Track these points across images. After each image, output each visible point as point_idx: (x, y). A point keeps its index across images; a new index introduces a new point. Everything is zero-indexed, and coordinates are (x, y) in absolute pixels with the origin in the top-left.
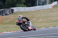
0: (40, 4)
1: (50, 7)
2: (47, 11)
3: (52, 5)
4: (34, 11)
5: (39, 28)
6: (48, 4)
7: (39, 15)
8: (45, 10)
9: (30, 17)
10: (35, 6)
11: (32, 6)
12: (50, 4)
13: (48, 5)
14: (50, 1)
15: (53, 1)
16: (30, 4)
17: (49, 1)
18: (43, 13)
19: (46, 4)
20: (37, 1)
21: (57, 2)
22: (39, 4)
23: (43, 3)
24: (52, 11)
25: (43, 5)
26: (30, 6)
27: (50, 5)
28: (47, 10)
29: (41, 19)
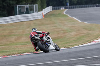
0: (22, 11)
1: (41, 17)
2: (34, 24)
3: (43, 14)
4: (12, 25)
5: (21, 53)
6: (36, 11)
7: (21, 31)
8: (32, 23)
9: (5, 34)
10: (14, 15)
11: (9, 16)
13: (36, 14)
14: (40, 7)
15: (46, 6)
16: (6, 13)
17: (38, 7)
18: (29, 28)
19: (32, 12)
20: (16, 6)
21: (52, 7)
22: (20, 11)
23: (27, 9)
24: (43, 24)
25: (28, 13)
26: (5, 16)
27: (40, 13)
28: (35, 22)
29: (25, 38)
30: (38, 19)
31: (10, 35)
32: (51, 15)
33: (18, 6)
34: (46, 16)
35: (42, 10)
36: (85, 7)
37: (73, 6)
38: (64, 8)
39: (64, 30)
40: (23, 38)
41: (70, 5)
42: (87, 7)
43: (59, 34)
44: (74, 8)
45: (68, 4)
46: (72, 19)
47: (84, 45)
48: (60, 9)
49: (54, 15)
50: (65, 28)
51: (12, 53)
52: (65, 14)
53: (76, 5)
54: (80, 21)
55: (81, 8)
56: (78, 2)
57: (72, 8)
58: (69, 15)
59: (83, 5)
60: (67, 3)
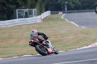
0: (21, 15)
1: (39, 21)
2: (33, 27)
3: (41, 18)
4: (11, 28)
5: (20, 55)
6: (35, 15)
7: (20, 34)
9: (5, 37)
10: (14, 19)
11: (9, 19)
12: (38, 15)
14: (39, 11)
15: (44, 11)
16: (5, 16)
17: (36, 11)
18: (27, 31)
19: (31, 16)
20: (16, 10)
21: (50, 11)
22: (19, 15)
23: (26, 13)
24: (41, 28)
26: (4, 20)
27: (39, 17)
28: (33, 25)
29: (24, 41)
30: (37, 23)
31: (9, 38)
32: (50, 19)
33: (17, 10)
34: (44, 20)
35: (40, 14)
36: (82, 12)
37: (70, 11)
38: (62, 13)
39: (61, 34)
40: (22, 41)
41: (67, 10)
42: (84, 12)
43: (57, 37)
44: (71, 13)
45: (66, 9)
46: (69, 23)
47: (81, 48)
48: (57, 13)
49: (52, 19)
50: (63, 32)
51: (11, 55)
52: (63, 18)
53: (74, 9)
54: (77, 25)
55: (79, 12)
56: (75, 7)
57: (69, 13)
58: (66, 20)
59: (80, 9)
60: (65, 7)
